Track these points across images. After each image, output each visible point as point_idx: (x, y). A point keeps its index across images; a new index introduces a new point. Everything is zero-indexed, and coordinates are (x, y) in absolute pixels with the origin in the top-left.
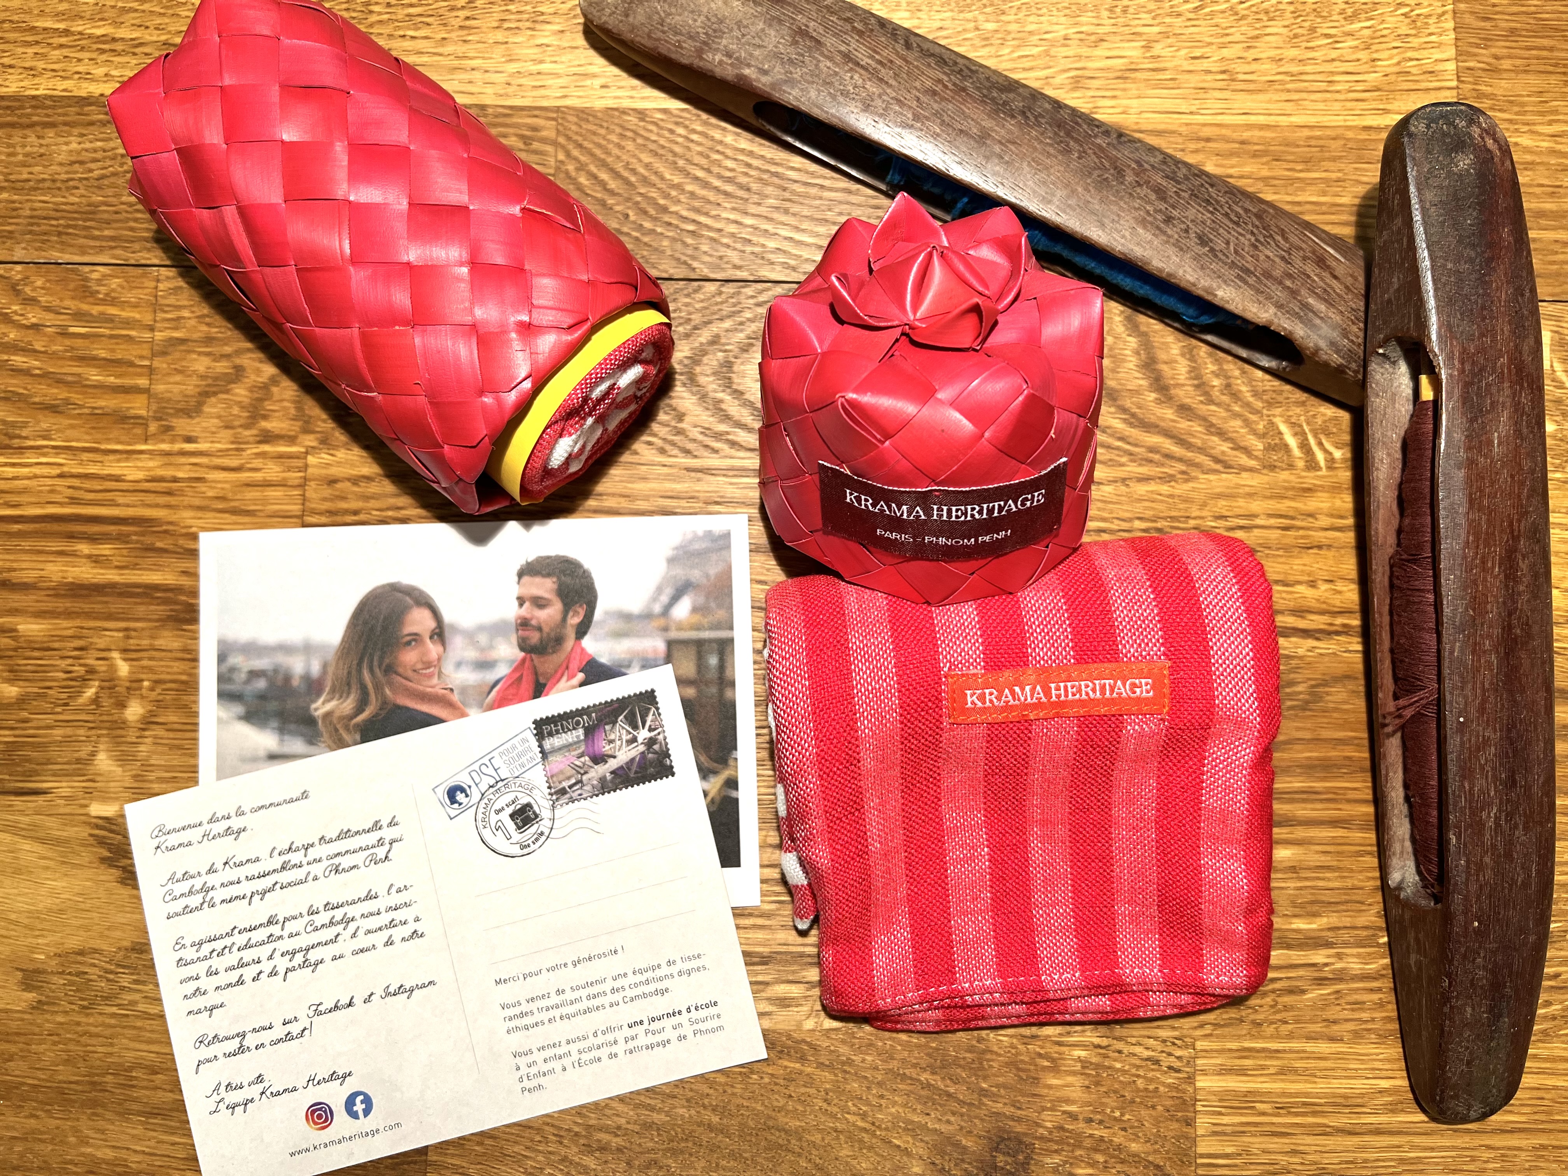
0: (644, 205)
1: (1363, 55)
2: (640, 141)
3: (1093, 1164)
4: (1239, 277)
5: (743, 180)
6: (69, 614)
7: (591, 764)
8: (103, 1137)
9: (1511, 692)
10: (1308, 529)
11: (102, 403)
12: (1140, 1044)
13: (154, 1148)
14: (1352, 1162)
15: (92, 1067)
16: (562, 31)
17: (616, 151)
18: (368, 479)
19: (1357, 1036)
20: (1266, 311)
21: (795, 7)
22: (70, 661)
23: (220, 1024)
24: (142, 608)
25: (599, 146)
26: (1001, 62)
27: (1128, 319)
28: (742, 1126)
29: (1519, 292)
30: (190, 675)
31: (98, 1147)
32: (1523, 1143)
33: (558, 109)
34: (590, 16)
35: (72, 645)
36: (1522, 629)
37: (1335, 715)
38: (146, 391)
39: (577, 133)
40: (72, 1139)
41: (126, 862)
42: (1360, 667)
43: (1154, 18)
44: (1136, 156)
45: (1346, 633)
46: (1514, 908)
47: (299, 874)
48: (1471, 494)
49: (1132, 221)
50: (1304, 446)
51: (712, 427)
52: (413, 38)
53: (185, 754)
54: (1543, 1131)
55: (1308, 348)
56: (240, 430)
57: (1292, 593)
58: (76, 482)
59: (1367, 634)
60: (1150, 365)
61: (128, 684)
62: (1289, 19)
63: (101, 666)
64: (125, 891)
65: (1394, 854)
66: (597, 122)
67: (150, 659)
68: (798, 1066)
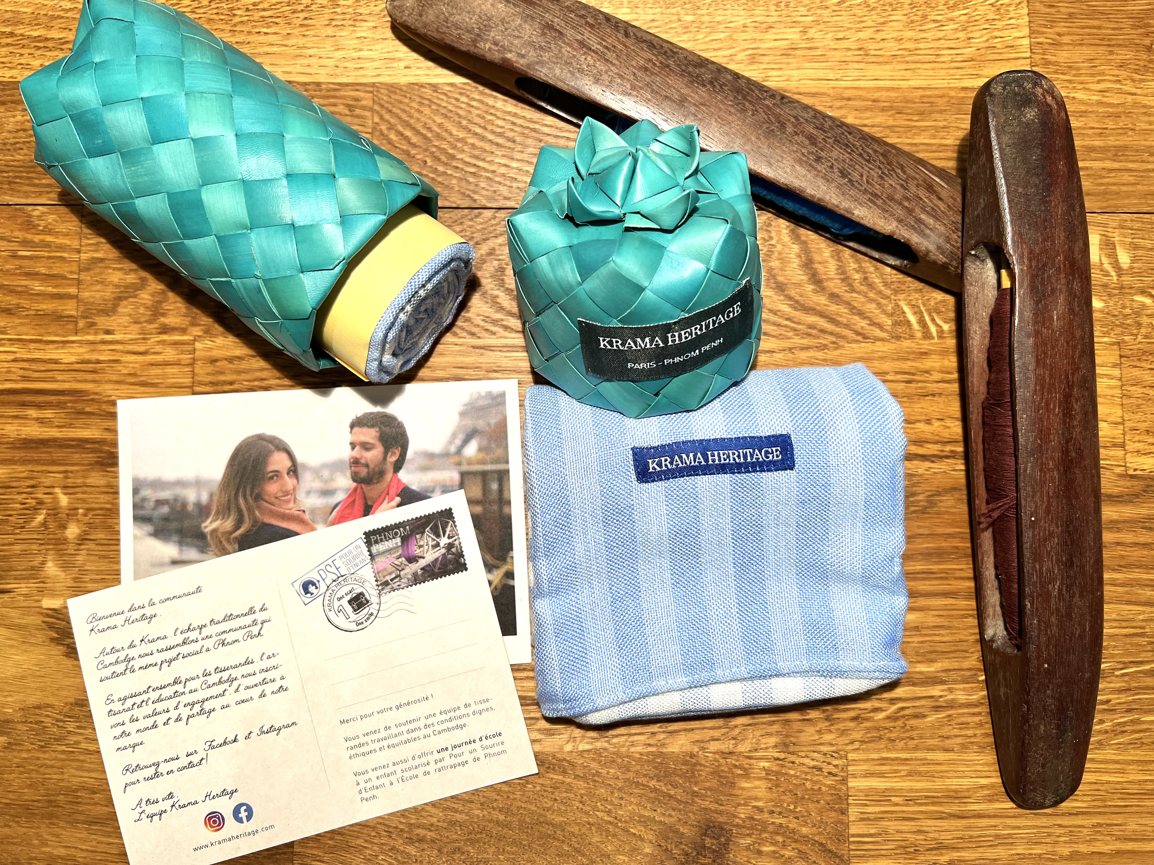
0: (437, 154)
1: (961, 35)
2: (434, 107)
3: (775, 843)
4: (870, 200)
5: (510, 134)
6: (23, 461)
7: (406, 563)
8: (58, 840)
9: (1069, 499)
10: (925, 382)
11: (44, 307)
12: (808, 757)
13: (96, 847)
14: (961, 838)
15: (48, 790)
16: (375, 27)
17: (416, 115)
18: (240, 358)
19: (964, 747)
20: (890, 225)
21: (544, 8)
22: (24, 496)
23: (140, 756)
24: (77, 456)
25: (404, 111)
26: (697, 44)
27: (792, 231)
28: (521, 822)
29: (1072, 208)
30: (112, 504)
31: (54, 847)
32: (1085, 823)
33: (373, 85)
34: (394, 17)
35: (26, 484)
36: (1076, 453)
37: (946, 516)
38: (76, 297)
39: (388, 102)
40: (36, 842)
41: (68, 641)
42: (964, 481)
43: (808, 11)
44: (794, 113)
45: (953, 457)
46: (1074, 654)
47: (196, 647)
48: (1037, 356)
49: (792, 161)
50: (922, 322)
51: (490, 315)
52: (266, 33)
53: (110, 562)
54: (1100, 813)
55: (921, 251)
56: (145, 324)
57: (913, 428)
58: (26, 365)
59: (967, 457)
60: (808, 264)
61: (67, 512)
62: (907, 9)
63: (48, 499)
64: (69, 663)
65: (988, 616)
66: (402, 93)
67: (84, 493)
68: (561, 777)
